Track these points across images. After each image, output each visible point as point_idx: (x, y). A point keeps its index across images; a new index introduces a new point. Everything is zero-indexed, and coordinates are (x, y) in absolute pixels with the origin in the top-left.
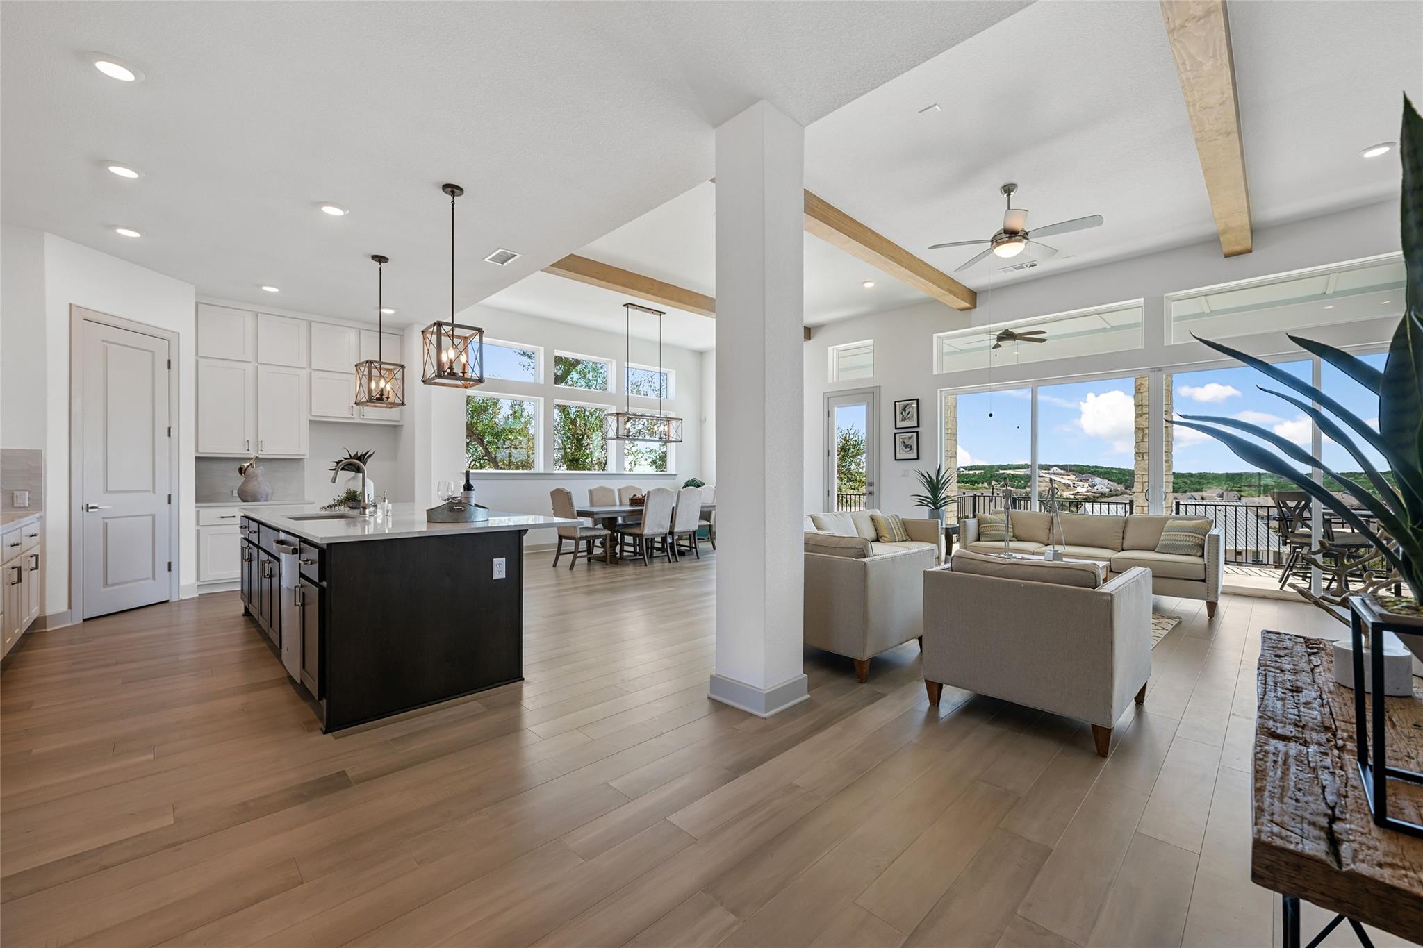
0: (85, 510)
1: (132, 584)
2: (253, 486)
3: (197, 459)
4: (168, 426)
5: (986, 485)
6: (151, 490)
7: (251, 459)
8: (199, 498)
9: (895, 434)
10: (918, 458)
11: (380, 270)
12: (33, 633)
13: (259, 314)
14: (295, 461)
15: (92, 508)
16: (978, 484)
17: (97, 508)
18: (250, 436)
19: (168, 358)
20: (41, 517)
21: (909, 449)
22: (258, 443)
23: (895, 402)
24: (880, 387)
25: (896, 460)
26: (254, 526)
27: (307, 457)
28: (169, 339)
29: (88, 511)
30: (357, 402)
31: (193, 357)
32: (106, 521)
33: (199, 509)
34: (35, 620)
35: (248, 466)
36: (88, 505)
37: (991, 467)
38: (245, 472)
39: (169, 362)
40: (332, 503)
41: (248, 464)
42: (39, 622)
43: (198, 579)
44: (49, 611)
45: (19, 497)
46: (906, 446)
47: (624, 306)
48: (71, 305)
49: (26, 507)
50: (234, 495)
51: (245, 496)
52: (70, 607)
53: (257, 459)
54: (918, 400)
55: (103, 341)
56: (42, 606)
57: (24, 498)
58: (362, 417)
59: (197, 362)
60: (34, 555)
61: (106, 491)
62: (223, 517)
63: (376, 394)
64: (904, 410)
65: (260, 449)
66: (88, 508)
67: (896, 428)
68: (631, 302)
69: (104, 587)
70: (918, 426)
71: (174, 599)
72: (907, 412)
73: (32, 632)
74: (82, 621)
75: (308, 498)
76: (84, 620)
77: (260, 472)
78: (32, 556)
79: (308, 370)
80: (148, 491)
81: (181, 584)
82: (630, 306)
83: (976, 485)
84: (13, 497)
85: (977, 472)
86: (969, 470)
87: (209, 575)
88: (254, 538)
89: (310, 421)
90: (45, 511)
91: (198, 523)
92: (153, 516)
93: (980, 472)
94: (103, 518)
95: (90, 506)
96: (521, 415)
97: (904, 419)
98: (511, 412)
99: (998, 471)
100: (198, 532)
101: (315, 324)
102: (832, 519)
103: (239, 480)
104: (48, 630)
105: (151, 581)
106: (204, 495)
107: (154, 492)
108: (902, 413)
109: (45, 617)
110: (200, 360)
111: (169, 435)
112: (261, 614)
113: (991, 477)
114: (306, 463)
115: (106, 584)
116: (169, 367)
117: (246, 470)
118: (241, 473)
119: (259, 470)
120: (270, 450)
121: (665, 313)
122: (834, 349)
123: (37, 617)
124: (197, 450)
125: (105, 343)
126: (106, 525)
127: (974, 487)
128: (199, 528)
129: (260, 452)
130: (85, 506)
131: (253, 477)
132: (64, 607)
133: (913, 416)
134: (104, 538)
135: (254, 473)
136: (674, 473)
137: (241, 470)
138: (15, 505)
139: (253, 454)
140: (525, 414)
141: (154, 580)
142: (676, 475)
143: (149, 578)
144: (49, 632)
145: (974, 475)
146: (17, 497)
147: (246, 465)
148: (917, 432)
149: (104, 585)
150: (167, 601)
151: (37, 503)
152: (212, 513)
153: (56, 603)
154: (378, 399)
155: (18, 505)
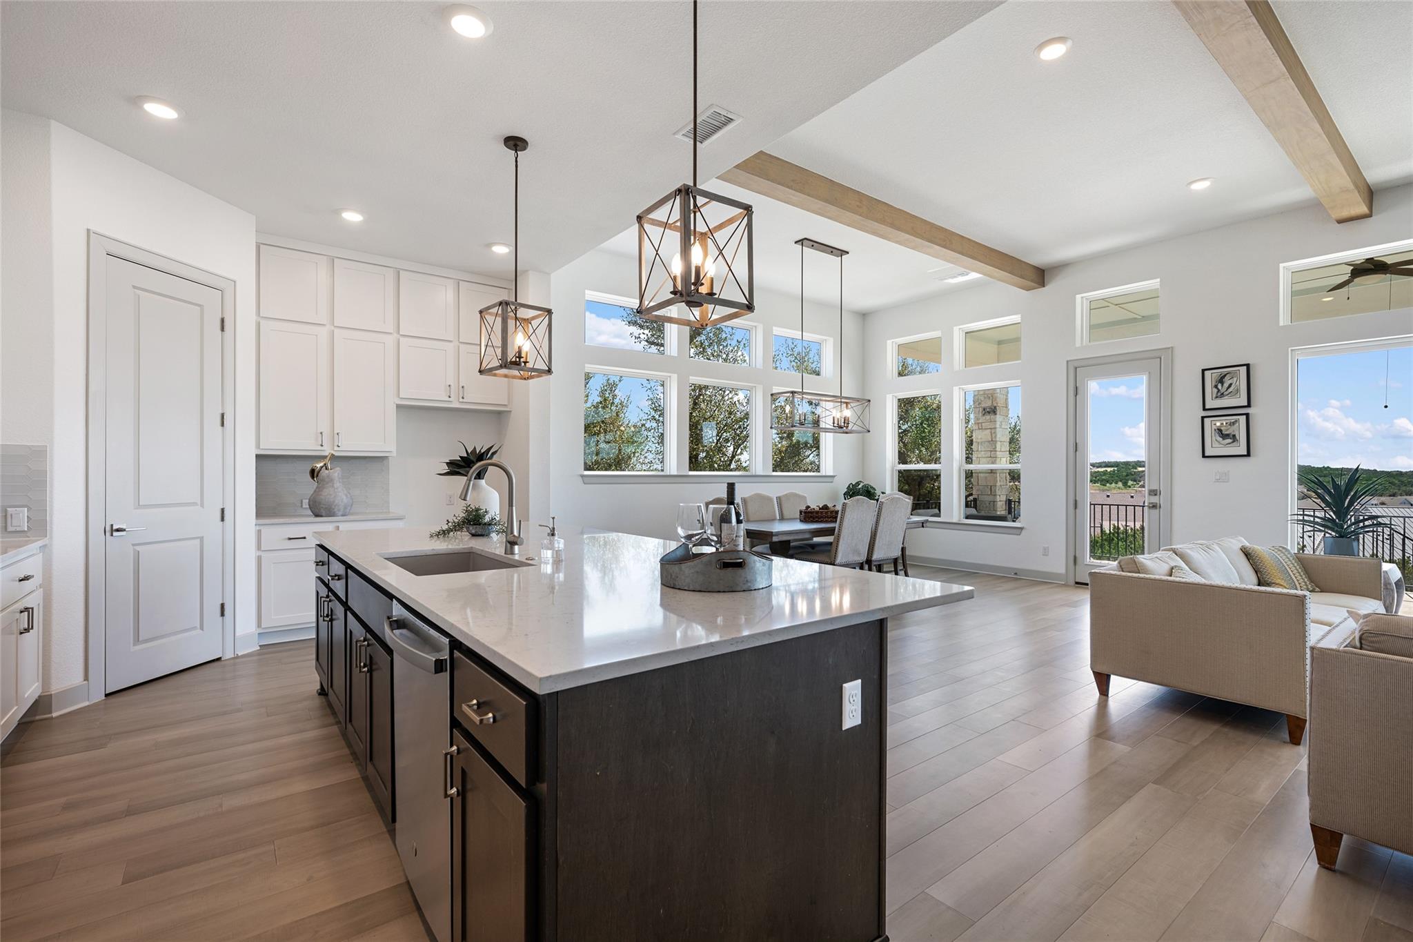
0: (108, 534)
1: (173, 638)
2: (327, 494)
3: (257, 456)
4: (221, 412)
5: (1120, 484)
6: (199, 502)
7: (325, 457)
8: (260, 513)
9: (1203, 418)
10: (1248, 455)
11: (516, 161)
12: (32, 722)
13: (335, 260)
14: (376, 461)
15: (118, 530)
16: (1111, 483)
17: (124, 530)
18: (324, 427)
19: (220, 316)
20: (45, 546)
21: (1230, 441)
22: (335, 435)
23: (1203, 371)
24: (1172, 347)
25: (1204, 456)
26: (338, 568)
27: (394, 454)
28: (221, 288)
29: (112, 535)
30: (482, 368)
31: (253, 318)
32: (138, 548)
33: (261, 528)
34: (36, 700)
35: (322, 467)
36: (112, 525)
37: (1127, 464)
38: (317, 476)
39: (223, 321)
40: (445, 527)
41: (322, 464)
42: (41, 704)
43: (259, 625)
44: (56, 688)
45: (13, 516)
46: (1224, 436)
47: (796, 242)
48: (88, 230)
49: (25, 531)
50: (304, 506)
51: (319, 510)
52: (86, 678)
53: (333, 458)
54: (1248, 366)
55: (134, 287)
56: (46, 679)
57: (21, 517)
58: (461, 400)
59: (258, 325)
60: (26, 609)
61: (139, 506)
62: (290, 539)
63: (511, 356)
64: (1221, 381)
65: (336, 444)
66: (112, 531)
67: (1204, 409)
68: (807, 237)
69: (134, 645)
70: (1249, 405)
71: (229, 655)
72: (1226, 385)
73: (32, 719)
74: (104, 698)
75: (395, 509)
76: (107, 695)
77: (336, 474)
78: (21, 612)
79: (395, 335)
80: (194, 504)
81: (237, 634)
82: (805, 242)
83: (1108, 485)
84: (6, 516)
85: (1109, 469)
86: (1098, 467)
87: (275, 619)
88: (338, 586)
89: (399, 407)
90: (51, 538)
91: (259, 547)
92: (202, 539)
93: (1112, 469)
94: (133, 545)
95: (115, 528)
96: (613, 403)
97: (1220, 395)
98: (599, 399)
99: (1136, 469)
100: (259, 559)
101: (404, 272)
102: (1205, 557)
103: (309, 486)
104: (54, 715)
105: (199, 631)
106: (267, 507)
107: (202, 505)
108: (1216, 387)
109: (51, 695)
110: (263, 322)
111: (223, 425)
112: (350, 721)
113: (1127, 475)
114: (392, 463)
115: (137, 640)
116: (223, 329)
117: (319, 472)
118: (313, 477)
119: (336, 473)
120: (351, 445)
121: (848, 253)
122: (1082, 298)
123: (39, 696)
124: (258, 446)
125: (136, 290)
126: (137, 555)
127: (1105, 488)
128: (259, 553)
129: (336, 448)
130: (108, 528)
131: (327, 483)
132: (77, 678)
133: (1238, 391)
134: (134, 573)
135: (328, 476)
136: (832, 474)
137: (313, 473)
138: (10, 529)
139: (327, 451)
140: (617, 401)
141: (203, 630)
142: (833, 477)
143: (195, 628)
144: (57, 717)
145: (1105, 473)
146: (11, 515)
147: (319, 465)
148: (1247, 415)
149: (134, 641)
150: (219, 659)
151: (39, 526)
152: (277, 532)
153: (69, 675)
154: (512, 363)
155: (13, 529)
